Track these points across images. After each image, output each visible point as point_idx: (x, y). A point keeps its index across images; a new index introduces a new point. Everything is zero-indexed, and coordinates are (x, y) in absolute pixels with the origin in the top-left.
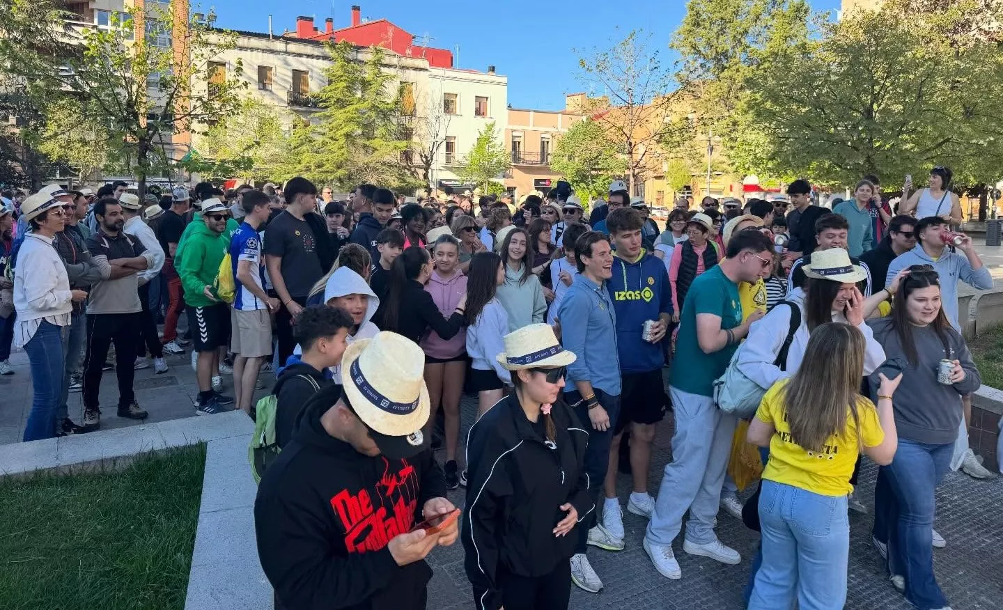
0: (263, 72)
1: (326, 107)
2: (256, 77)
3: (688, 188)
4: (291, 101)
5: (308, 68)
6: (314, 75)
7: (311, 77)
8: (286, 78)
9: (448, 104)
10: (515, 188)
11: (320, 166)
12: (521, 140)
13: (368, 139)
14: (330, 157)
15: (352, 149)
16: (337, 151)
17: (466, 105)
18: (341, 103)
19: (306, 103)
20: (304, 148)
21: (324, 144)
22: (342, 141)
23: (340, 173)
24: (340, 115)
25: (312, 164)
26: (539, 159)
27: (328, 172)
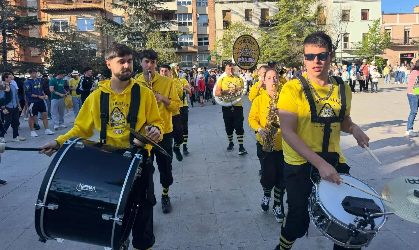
0: (248, 12)
2: (244, 15)
4: (260, 25)
5: (269, 7)
6: (272, 9)
7: (271, 11)
8: (259, 14)
9: (345, 16)
10: (387, 60)
11: (274, 55)
12: (391, 31)
13: (300, 38)
14: (279, 49)
15: (291, 43)
16: (283, 46)
17: (355, 14)
18: (285, 20)
19: (267, 25)
20: (266, 46)
21: (276, 43)
22: (285, 40)
23: (284, 57)
24: (285, 26)
25: (269, 54)
26: (403, 42)
27: (277, 57)
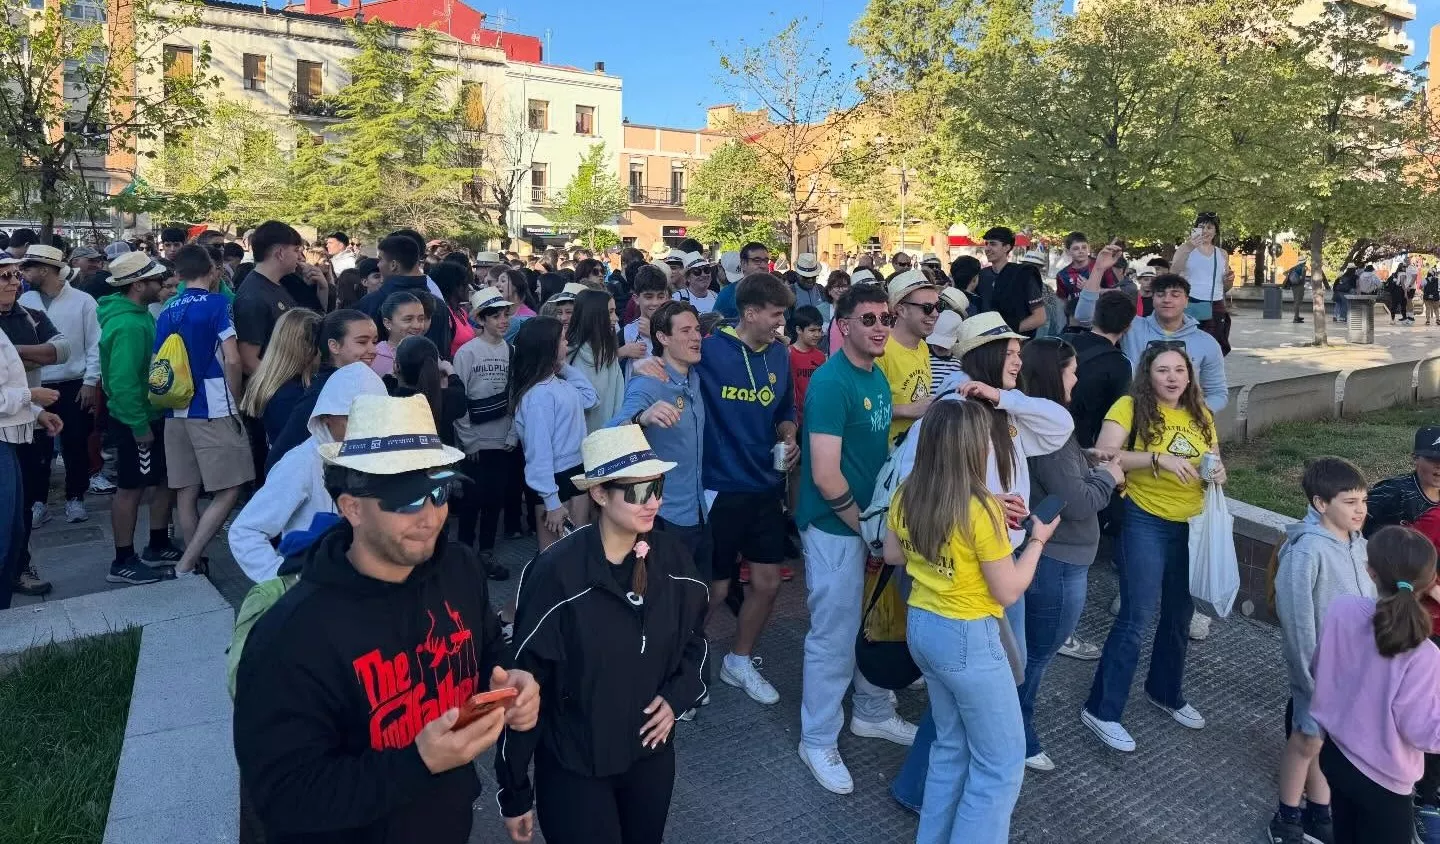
0: (252, 66)
1: (349, 116)
2: (241, 71)
3: (875, 240)
4: (294, 107)
5: (322, 58)
6: (331, 68)
7: (327, 71)
8: (289, 73)
9: (536, 116)
10: (635, 238)
11: (338, 204)
12: (643, 169)
13: (413, 164)
14: (353, 190)
15: (388, 179)
16: (364, 182)
17: (561, 117)
18: (372, 112)
19: (317, 110)
20: (314, 176)
21: (345, 171)
22: (373, 167)
23: (369, 214)
24: (369, 129)
25: (326, 202)
26: (669, 198)
27: (351, 213)
